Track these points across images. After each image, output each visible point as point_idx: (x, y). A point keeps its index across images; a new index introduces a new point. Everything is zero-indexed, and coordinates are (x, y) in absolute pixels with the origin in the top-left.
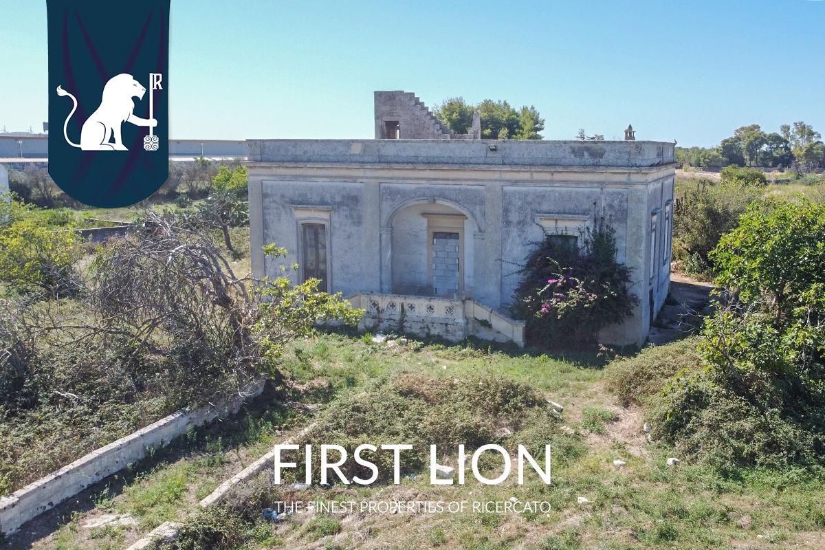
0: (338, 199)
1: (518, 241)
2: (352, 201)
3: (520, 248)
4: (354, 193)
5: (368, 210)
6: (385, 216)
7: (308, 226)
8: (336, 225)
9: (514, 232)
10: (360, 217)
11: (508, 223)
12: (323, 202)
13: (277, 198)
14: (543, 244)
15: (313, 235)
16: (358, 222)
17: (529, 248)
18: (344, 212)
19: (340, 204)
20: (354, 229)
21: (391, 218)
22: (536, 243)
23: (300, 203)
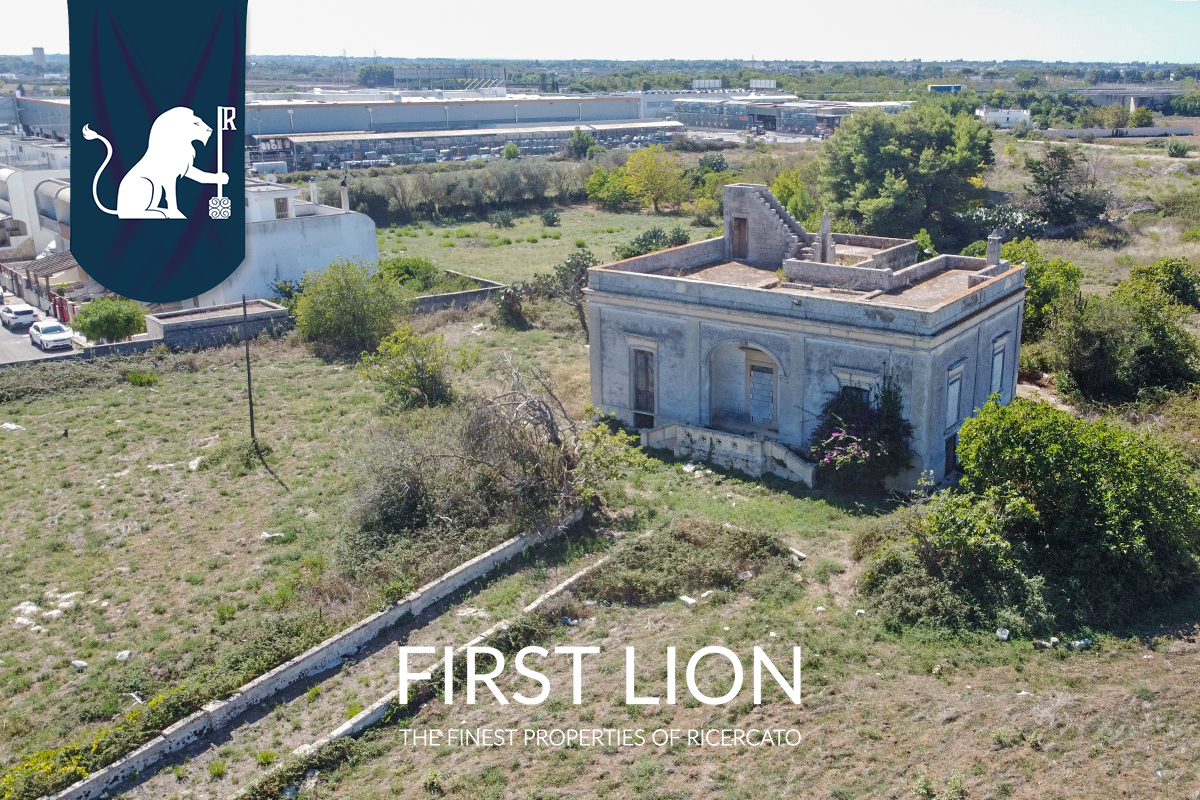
0: (665, 332)
1: (818, 388)
2: (676, 335)
3: (819, 395)
4: (678, 328)
5: (690, 344)
6: (704, 352)
7: (638, 352)
8: (663, 355)
9: (815, 380)
10: (683, 350)
11: (809, 371)
12: (651, 334)
13: (612, 324)
14: (838, 394)
15: (643, 362)
16: (681, 354)
17: (827, 396)
18: (669, 343)
19: (666, 337)
20: (676, 360)
21: (709, 354)
22: (833, 393)
23: (632, 332)
